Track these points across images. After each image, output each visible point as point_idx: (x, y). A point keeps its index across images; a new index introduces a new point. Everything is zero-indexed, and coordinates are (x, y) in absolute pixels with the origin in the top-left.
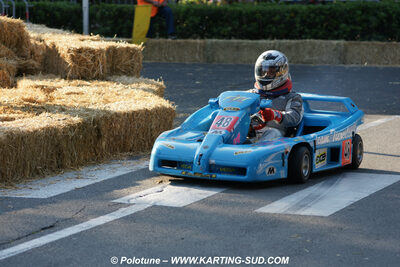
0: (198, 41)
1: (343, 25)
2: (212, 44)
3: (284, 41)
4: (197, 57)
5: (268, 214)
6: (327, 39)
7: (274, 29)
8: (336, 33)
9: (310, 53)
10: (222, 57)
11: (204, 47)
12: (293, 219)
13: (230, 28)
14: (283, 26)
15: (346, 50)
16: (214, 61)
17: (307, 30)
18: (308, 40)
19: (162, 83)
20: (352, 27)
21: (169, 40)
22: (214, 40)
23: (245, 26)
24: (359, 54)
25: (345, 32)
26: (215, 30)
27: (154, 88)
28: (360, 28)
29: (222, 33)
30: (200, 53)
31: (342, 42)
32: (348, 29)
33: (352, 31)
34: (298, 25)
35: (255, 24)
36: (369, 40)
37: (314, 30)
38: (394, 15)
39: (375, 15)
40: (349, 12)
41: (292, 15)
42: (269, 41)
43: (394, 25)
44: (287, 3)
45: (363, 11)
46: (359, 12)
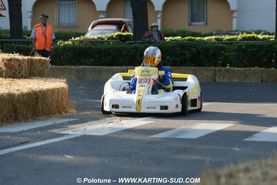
0: (73, 67)
1: (168, 57)
2: (83, 69)
3: (130, 67)
4: (73, 78)
7: (122, 60)
11: (77, 71)
13: (92, 60)
14: (128, 58)
20: (174, 58)
22: (84, 67)
23: (103, 58)
25: (169, 62)
26: (83, 61)
28: (179, 59)
29: (87, 62)
30: (74, 75)
32: (171, 60)
33: (174, 61)
34: (137, 57)
35: (110, 57)
38: (202, 50)
39: (189, 50)
40: (172, 49)
41: (134, 50)
42: (119, 67)
43: (201, 57)
44: (131, 44)
45: (181, 48)
46: (179, 49)
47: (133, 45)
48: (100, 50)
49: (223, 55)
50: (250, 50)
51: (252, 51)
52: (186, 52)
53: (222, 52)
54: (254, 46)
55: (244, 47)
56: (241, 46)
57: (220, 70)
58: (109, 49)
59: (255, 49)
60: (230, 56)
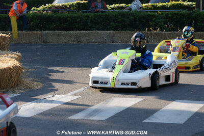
0: (39, 32)
1: (112, 23)
2: (46, 34)
3: (82, 31)
4: (38, 41)
5: (75, 120)
6: (104, 30)
7: (77, 25)
8: (108, 27)
9: (96, 38)
10: (51, 40)
11: (42, 35)
12: (87, 122)
13: (55, 25)
14: (82, 24)
15: (114, 35)
16: (46, 42)
17: (94, 26)
18: (94, 31)
19: (20, 54)
20: (117, 24)
21: (24, 32)
22: (47, 32)
23: (62, 24)
24: (120, 38)
25: (113, 27)
26: (47, 26)
27: (16, 56)
28: (121, 25)
29: (51, 28)
30: (39, 39)
31: (112, 32)
32: (115, 25)
33: (117, 26)
34: (89, 24)
35: (67, 23)
36: (125, 31)
37: (97, 26)
38: (138, 18)
39: (128, 18)
40: (115, 17)
41: (86, 18)
42: (74, 32)
43: (137, 23)
44: (84, 12)
45: (122, 16)
46: (120, 17)
47: (85, 14)
48: (60, 18)
49: (154, 21)
50: (175, 17)
51: (177, 18)
52: (126, 20)
53: (154, 19)
54: (178, 14)
55: (170, 15)
56: (168, 14)
57: (151, 34)
58: (67, 18)
59: (179, 17)
60: (159, 21)
